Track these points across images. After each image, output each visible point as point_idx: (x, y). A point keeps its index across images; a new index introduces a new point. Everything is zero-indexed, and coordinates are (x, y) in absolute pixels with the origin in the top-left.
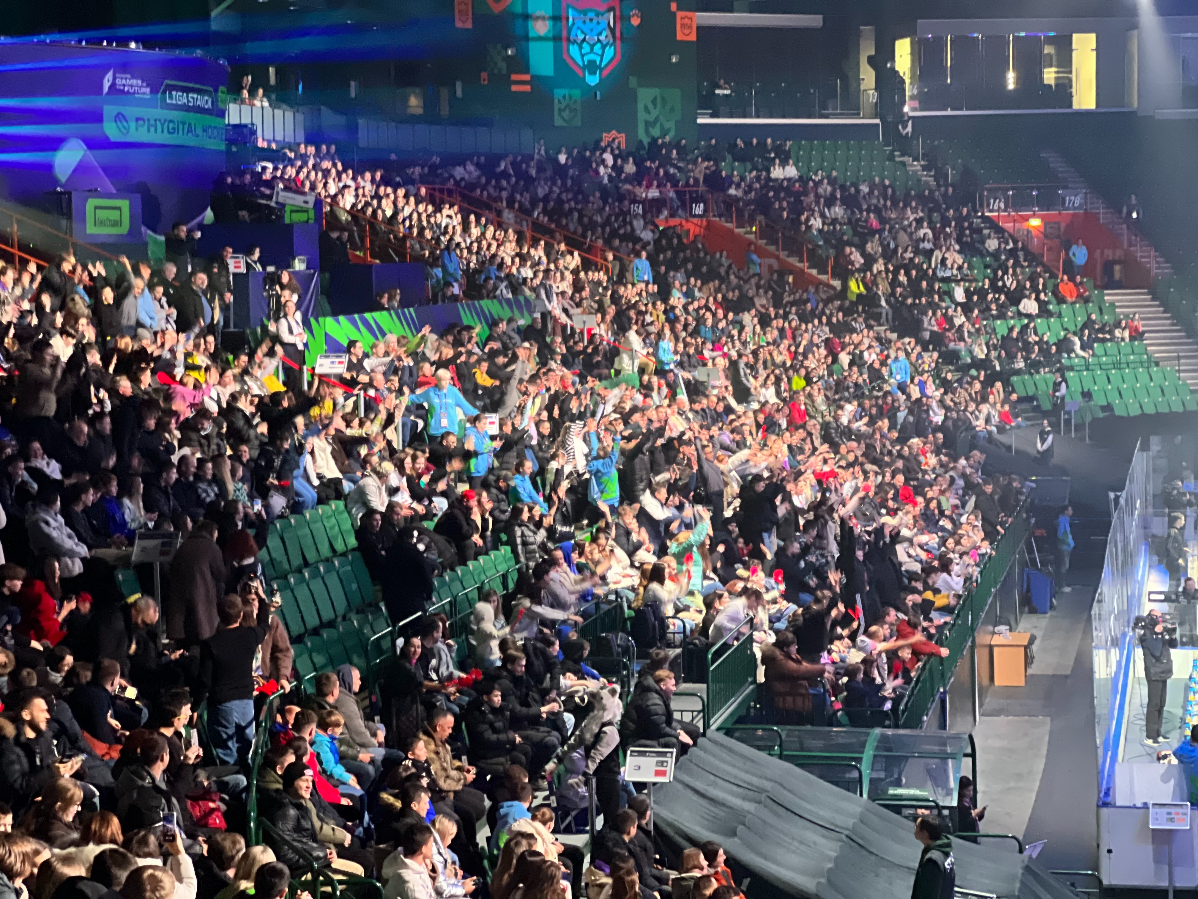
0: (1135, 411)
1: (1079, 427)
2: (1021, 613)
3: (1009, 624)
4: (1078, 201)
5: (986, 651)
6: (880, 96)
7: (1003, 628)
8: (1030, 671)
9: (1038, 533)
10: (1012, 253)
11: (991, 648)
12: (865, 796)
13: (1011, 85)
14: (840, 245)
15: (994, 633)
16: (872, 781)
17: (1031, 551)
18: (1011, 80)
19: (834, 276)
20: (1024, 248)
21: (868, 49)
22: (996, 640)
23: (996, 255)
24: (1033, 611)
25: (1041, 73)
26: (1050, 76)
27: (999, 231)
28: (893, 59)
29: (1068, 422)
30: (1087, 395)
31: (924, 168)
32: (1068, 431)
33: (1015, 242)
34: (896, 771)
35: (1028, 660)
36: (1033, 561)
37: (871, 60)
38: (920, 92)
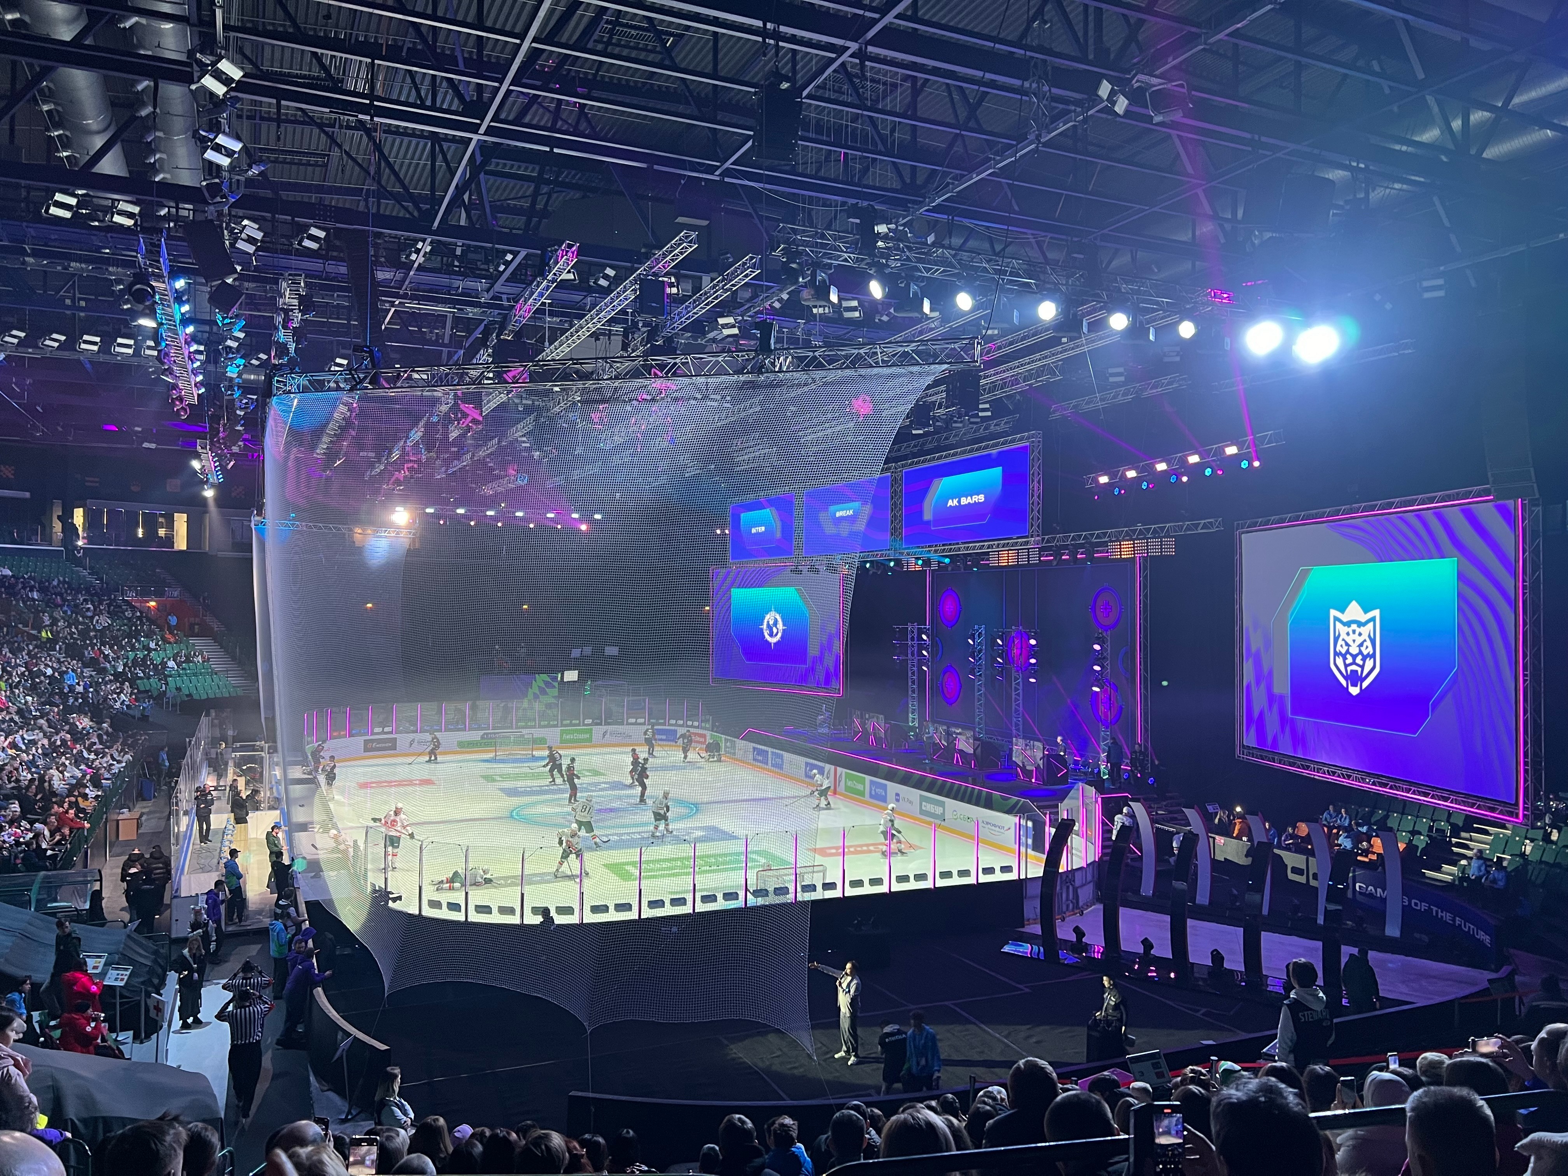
0: (204, 697)
1: (174, 705)
2: (137, 801)
3: (129, 808)
4: (176, 594)
5: (115, 823)
6: (64, 536)
7: (125, 810)
8: (140, 831)
9: (148, 760)
10: (139, 618)
11: (118, 821)
12: (32, 909)
13: (140, 535)
14: (37, 613)
15: (120, 813)
16: (38, 901)
17: (143, 769)
18: (140, 533)
19: (33, 628)
20: (146, 617)
21: (58, 511)
22: (121, 817)
23: (129, 619)
24: (144, 800)
25: (157, 531)
26: (162, 532)
27: (133, 608)
28: (73, 518)
29: (168, 703)
30: (178, 689)
31: (89, 574)
32: (168, 708)
33: (141, 612)
34: (54, 893)
35: (139, 827)
36: (145, 775)
37: (59, 517)
38: (88, 536)
